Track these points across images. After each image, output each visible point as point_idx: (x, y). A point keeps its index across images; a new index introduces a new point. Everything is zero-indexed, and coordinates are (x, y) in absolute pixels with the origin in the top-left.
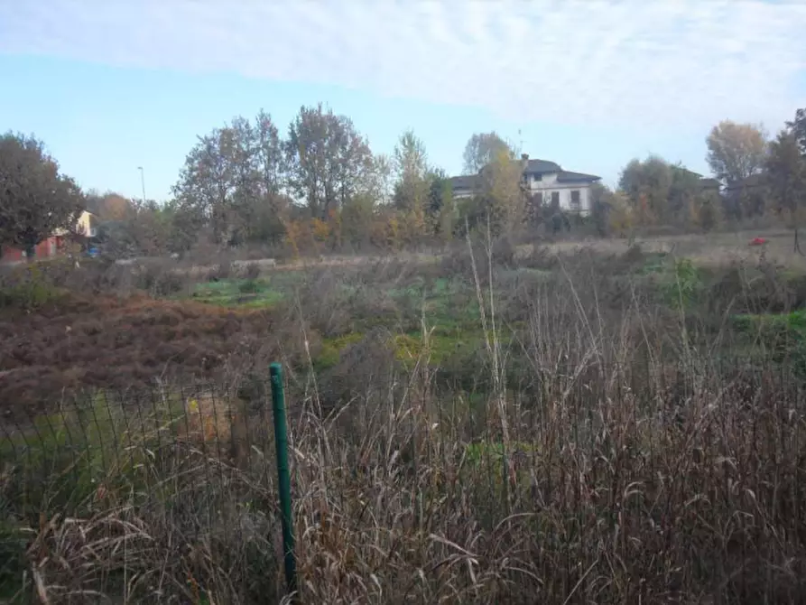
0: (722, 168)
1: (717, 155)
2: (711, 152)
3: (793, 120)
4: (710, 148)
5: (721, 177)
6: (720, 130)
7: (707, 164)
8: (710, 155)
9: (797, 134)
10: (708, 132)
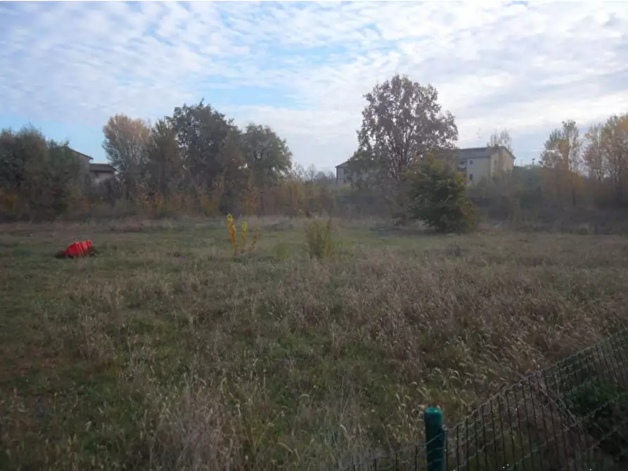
0: (116, 156)
1: (113, 144)
2: (108, 141)
3: (172, 116)
4: (108, 137)
5: (115, 164)
6: (115, 121)
7: (104, 151)
8: (105, 142)
9: (176, 129)
10: (106, 123)
